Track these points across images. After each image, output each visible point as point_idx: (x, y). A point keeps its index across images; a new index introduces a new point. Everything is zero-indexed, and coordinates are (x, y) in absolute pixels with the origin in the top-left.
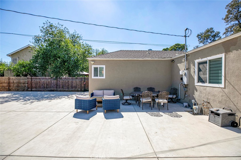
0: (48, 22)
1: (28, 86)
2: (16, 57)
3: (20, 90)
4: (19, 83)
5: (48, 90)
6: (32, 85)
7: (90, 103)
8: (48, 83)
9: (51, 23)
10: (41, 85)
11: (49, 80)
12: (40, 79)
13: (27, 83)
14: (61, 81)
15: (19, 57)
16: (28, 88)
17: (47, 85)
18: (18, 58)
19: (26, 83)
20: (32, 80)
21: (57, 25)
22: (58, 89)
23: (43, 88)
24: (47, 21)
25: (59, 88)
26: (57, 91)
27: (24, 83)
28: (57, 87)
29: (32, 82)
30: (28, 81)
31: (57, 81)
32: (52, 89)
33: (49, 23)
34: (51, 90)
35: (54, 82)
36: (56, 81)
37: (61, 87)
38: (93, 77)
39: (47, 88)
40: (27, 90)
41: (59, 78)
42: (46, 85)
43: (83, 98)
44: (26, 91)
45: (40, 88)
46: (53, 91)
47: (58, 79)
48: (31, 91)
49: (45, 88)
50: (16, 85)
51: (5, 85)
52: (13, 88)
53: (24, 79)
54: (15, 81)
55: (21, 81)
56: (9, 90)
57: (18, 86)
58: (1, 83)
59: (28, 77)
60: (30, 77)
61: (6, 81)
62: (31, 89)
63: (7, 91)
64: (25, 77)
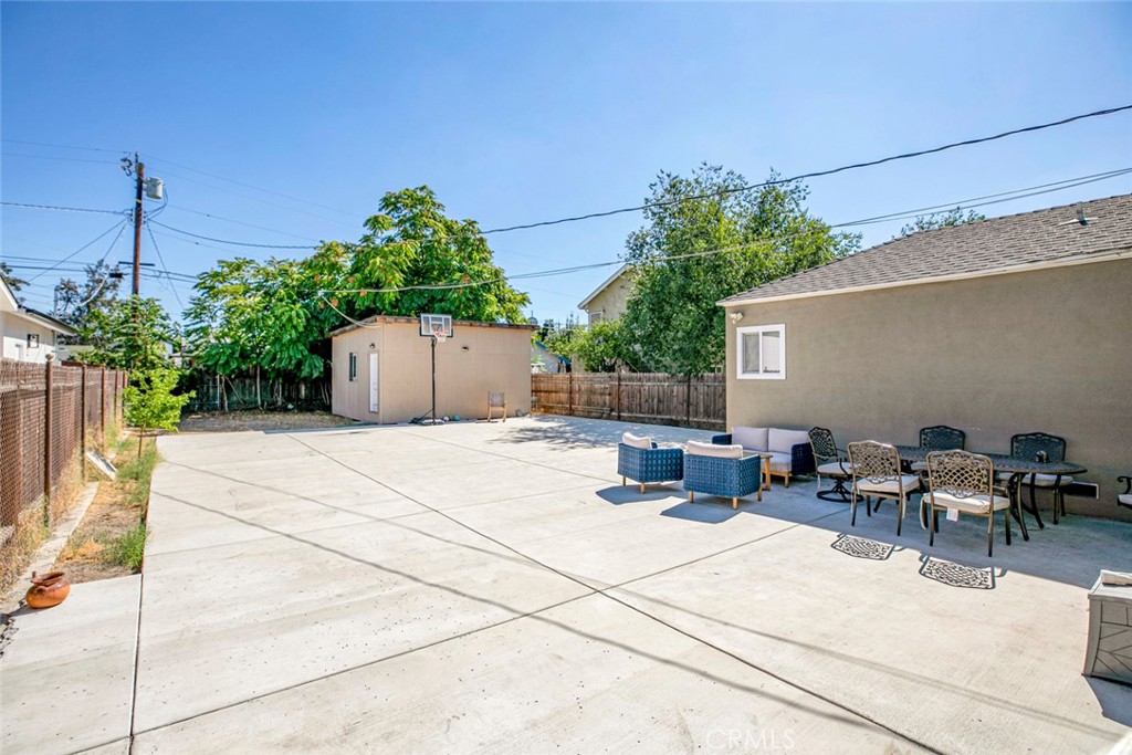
0: (664, 176)
1: (611, 403)
2: (598, 309)
3: (593, 414)
4: (592, 392)
5: (662, 419)
6: (619, 399)
7: (647, 459)
8: (661, 395)
9: (673, 176)
10: (643, 400)
11: (667, 384)
12: (640, 380)
13: (610, 394)
14: (702, 388)
15: (606, 308)
16: (612, 410)
17: (659, 401)
18: (602, 313)
19: (607, 392)
20: (622, 383)
21: (700, 172)
22: (691, 419)
23: (648, 413)
24: (661, 175)
25: (696, 415)
26: (688, 424)
27: (602, 394)
28: (688, 412)
29: (622, 388)
30: (612, 387)
31: (689, 387)
32: (674, 417)
33: (669, 176)
34: (672, 420)
35: (679, 390)
36: (686, 388)
37: (702, 410)
38: (740, 376)
39: (659, 413)
40: (609, 417)
41: (695, 376)
42: (656, 400)
43: (632, 441)
44: (606, 419)
45: (640, 412)
46: (675, 423)
47: (693, 382)
48: (619, 418)
49: (653, 412)
50: (584, 398)
51: (564, 396)
52: (580, 408)
53: (601, 380)
54: (583, 387)
55: (597, 386)
56: (571, 413)
57: (589, 403)
58: (556, 392)
59: (611, 374)
60: (615, 374)
61: (565, 387)
62: (619, 412)
63: (566, 415)
64: (605, 374)
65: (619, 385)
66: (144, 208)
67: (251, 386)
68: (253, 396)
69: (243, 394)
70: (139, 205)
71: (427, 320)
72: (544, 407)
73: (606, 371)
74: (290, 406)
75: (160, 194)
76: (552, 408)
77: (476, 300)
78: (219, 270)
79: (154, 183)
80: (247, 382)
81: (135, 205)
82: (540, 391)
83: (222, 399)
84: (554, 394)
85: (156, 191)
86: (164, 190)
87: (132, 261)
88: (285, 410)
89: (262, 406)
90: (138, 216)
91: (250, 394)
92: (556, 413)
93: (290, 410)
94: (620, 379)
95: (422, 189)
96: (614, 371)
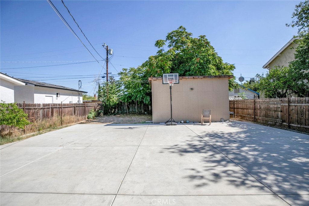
1: (282, 116)
4: (268, 109)
6: (289, 115)
13: (281, 111)
16: (283, 121)
20: (291, 104)
27: (275, 111)
29: (291, 107)
30: (283, 107)
40: (281, 125)
48: (289, 128)
50: (263, 113)
51: (251, 111)
52: (260, 118)
53: (276, 103)
54: (262, 107)
55: (271, 106)
56: (255, 121)
57: (266, 116)
58: (247, 109)
59: (283, 99)
60: (286, 99)
61: (251, 106)
62: (289, 123)
63: (252, 121)
64: (278, 99)
65: (289, 106)
66: (108, 58)
67: (135, 106)
68: (135, 110)
69: (133, 109)
70: (107, 57)
71: (166, 76)
72: (241, 116)
73: (279, 97)
74: (146, 113)
75: (112, 53)
76: (244, 117)
77: (203, 68)
78: (122, 71)
79: (110, 50)
80: (134, 105)
81: (106, 57)
82: (239, 108)
83: (127, 111)
84: (245, 110)
85: (110, 52)
86: (113, 52)
87: (106, 73)
88: (144, 114)
89: (138, 113)
90: (107, 61)
91: (135, 109)
92: (247, 120)
93: (146, 114)
94: (289, 102)
95: (180, 27)
96: (285, 97)
